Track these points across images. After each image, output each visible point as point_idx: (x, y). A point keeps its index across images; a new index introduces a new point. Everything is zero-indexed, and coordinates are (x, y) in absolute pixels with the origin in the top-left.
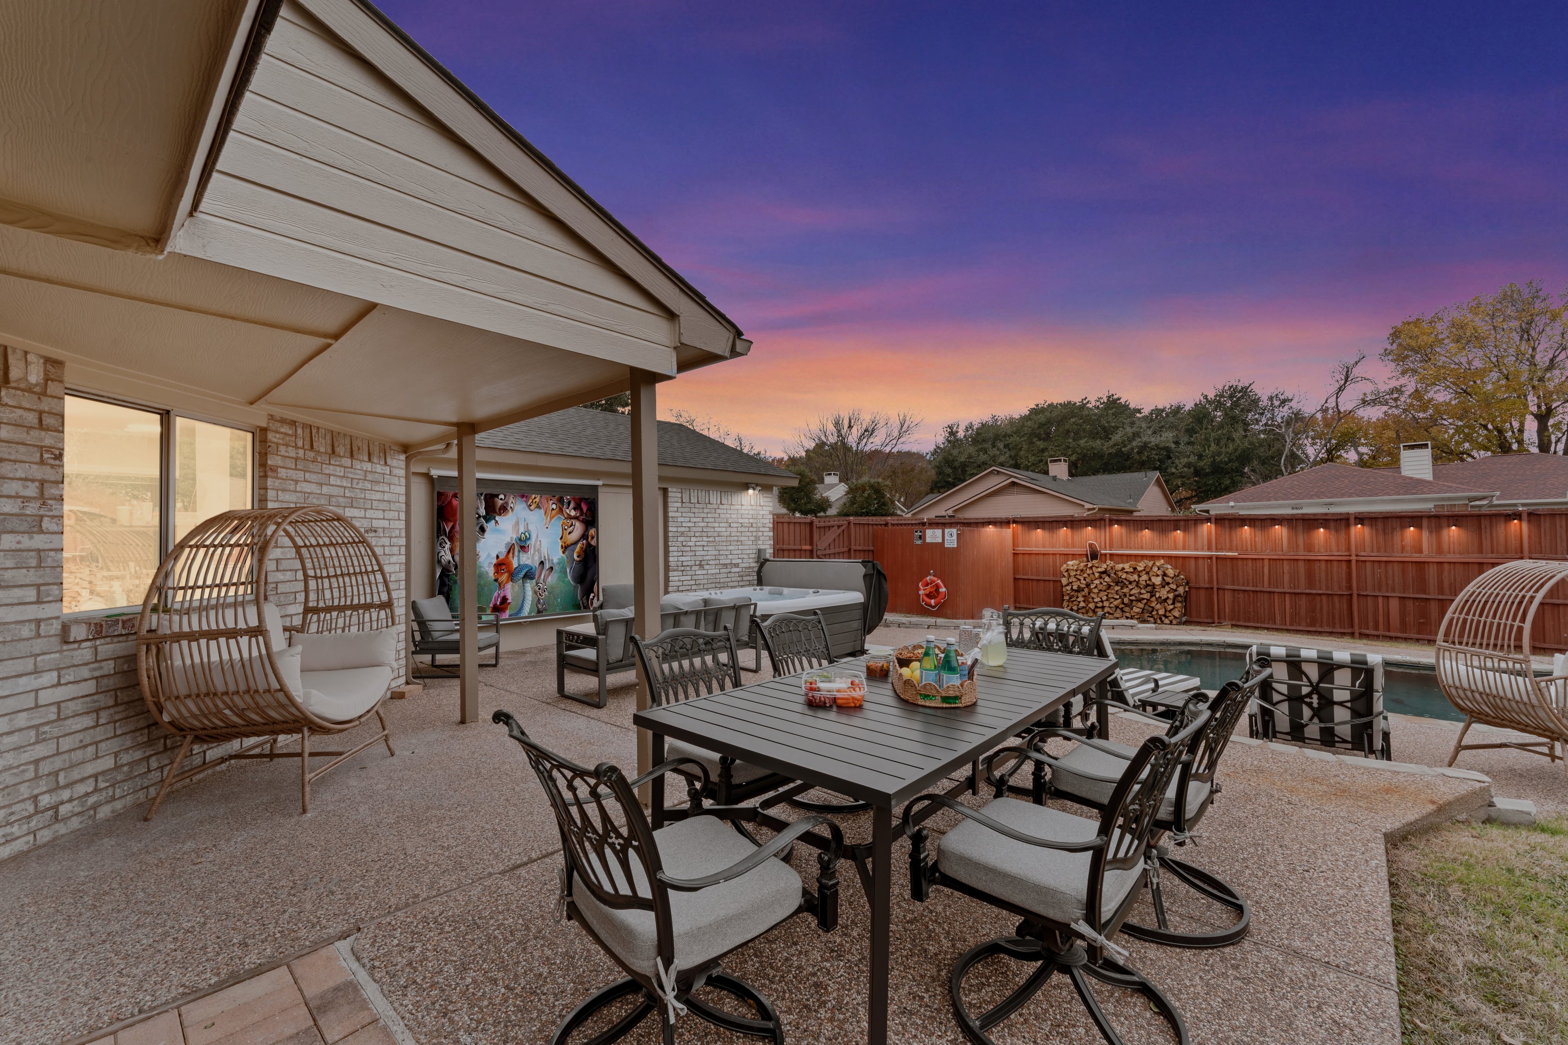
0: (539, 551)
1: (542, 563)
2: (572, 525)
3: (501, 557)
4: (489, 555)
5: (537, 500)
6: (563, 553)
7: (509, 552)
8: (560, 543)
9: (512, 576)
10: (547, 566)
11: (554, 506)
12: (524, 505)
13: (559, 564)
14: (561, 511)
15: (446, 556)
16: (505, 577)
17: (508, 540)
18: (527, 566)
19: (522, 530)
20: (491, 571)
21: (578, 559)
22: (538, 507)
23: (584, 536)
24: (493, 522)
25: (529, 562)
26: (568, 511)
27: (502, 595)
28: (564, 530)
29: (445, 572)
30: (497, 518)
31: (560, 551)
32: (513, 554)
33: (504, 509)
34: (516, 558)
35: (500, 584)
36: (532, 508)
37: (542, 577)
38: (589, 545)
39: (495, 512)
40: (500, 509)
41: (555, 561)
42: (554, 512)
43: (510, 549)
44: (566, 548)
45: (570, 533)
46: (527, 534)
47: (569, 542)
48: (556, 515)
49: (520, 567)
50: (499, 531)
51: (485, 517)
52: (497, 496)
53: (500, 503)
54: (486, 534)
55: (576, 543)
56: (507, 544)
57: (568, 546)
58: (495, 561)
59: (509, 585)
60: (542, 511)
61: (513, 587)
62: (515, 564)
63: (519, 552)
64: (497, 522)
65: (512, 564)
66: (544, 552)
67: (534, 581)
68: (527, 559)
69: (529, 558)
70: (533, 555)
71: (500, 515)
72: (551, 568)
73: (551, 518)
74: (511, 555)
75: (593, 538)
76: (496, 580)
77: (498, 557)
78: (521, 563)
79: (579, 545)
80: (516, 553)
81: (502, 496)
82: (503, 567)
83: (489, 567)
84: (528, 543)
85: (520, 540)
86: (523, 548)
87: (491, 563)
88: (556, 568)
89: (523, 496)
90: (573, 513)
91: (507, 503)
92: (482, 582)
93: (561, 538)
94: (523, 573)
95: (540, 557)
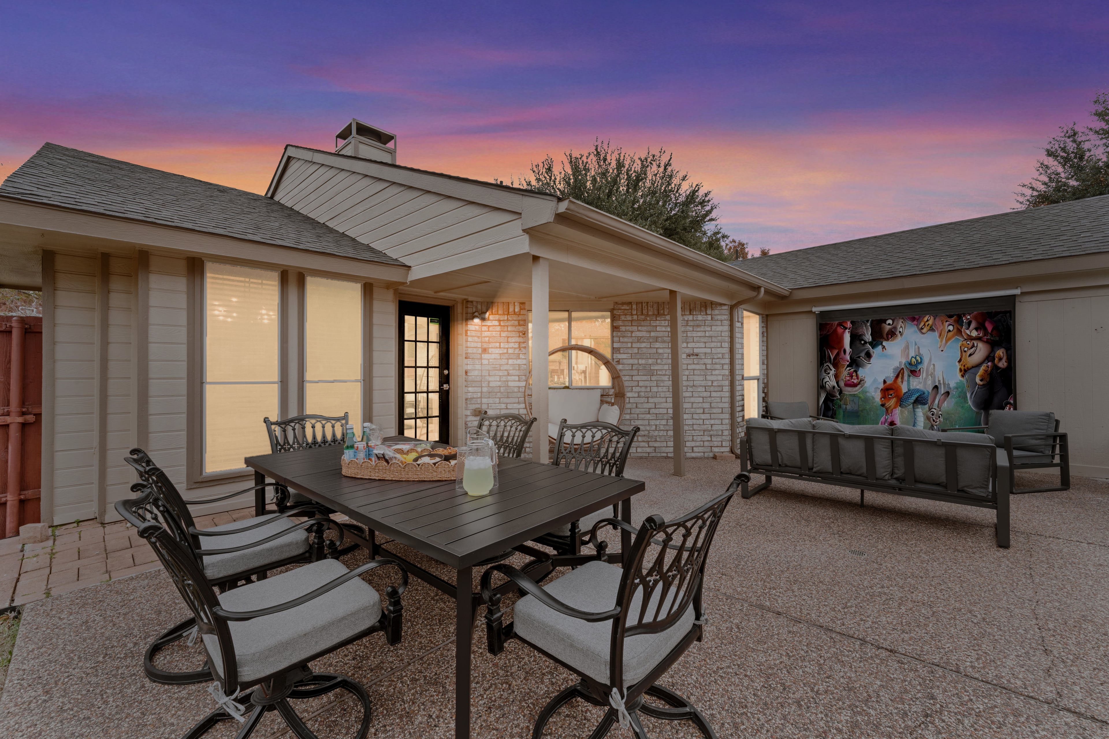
0: (933, 375)
1: (936, 387)
2: (973, 346)
3: (889, 382)
4: (875, 380)
5: (930, 322)
6: (963, 376)
7: (897, 377)
8: (958, 366)
9: (901, 401)
10: (942, 390)
11: (951, 328)
12: (915, 328)
13: (957, 388)
14: (959, 332)
15: (830, 382)
16: (892, 402)
17: (896, 364)
18: (918, 390)
19: (912, 353)
20: (877, 396)
21: (981, 383)
22: (932, 329)
23: (989, 358)
24: (880, 347)
25: (920, 387)
26: (968, 332)
27: (889, 420)
28: (963, 352)
29: (830, 397)
30: (885, 343)
31: (959, 375)
32: (902, 378)
33: (892, 334)
34: (905, 383)
35: (887, 410)
36: (924, 331)
37: (937, 402)
38: (995, 367)
39: (882, 337)
40: (887, 334)
41: (952, 385)
42: (950, 334)
43: (899, 374)
44: (965, 371)
45: (970, 355)
46: (918, 358)
47: (969, 365)
48: (953, 336)
49: (910, 392)
50: (886, 356)
51: (871, 343)
52: (884, 321)
53: (888, 327)
54: (872, 360)
55: (979, 365)
56: (895, 369)
57: (968, 369)
58: (882, 386)
59: (898, 411)
60: (936, 334)
61: (902, 413)
62: (904, 389)
63: (909, 376)
64: (884, 347)
65: (901, 389)
66: (939, 375)
67: (927, 406)
68: (916, 384)
69: (920, 383)
70: (926, 379)
71: (888, 340)
72: (948, 393)
73: (947, 341)
74: (899, 379)
75: (1000, 359)
76: (883, 405)
77: (885, 382)
78: (912, 388)
79: (983, 368)
80: (906, 377)
81: (890, 321)
82: (891, 392)
83: (875, 392)
84: (919, 367)
85: (910, 364)
86: (914, 373)
87: (877, 388)
88: (953, 393)
89: (913, 319)
90: (974, 334)
91: (895, 328)
92: (868, 407)
93: (960, 361)
94: (914, 398)
95: (934, 381)
